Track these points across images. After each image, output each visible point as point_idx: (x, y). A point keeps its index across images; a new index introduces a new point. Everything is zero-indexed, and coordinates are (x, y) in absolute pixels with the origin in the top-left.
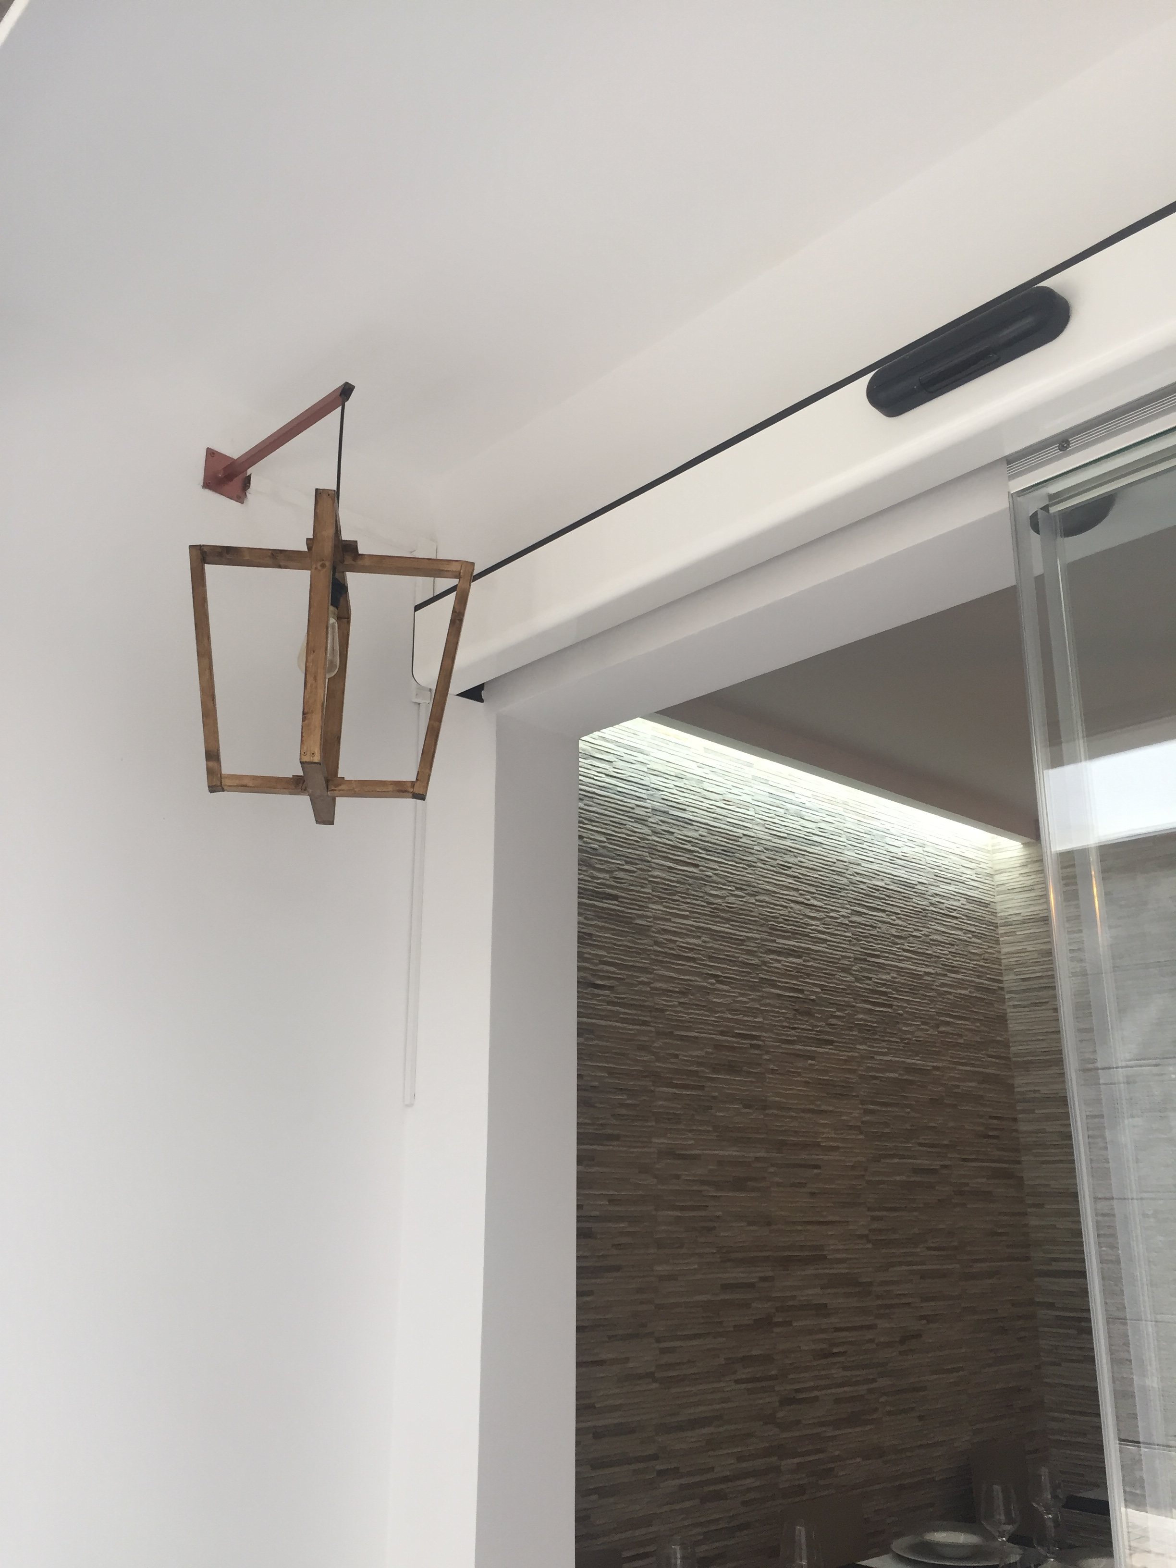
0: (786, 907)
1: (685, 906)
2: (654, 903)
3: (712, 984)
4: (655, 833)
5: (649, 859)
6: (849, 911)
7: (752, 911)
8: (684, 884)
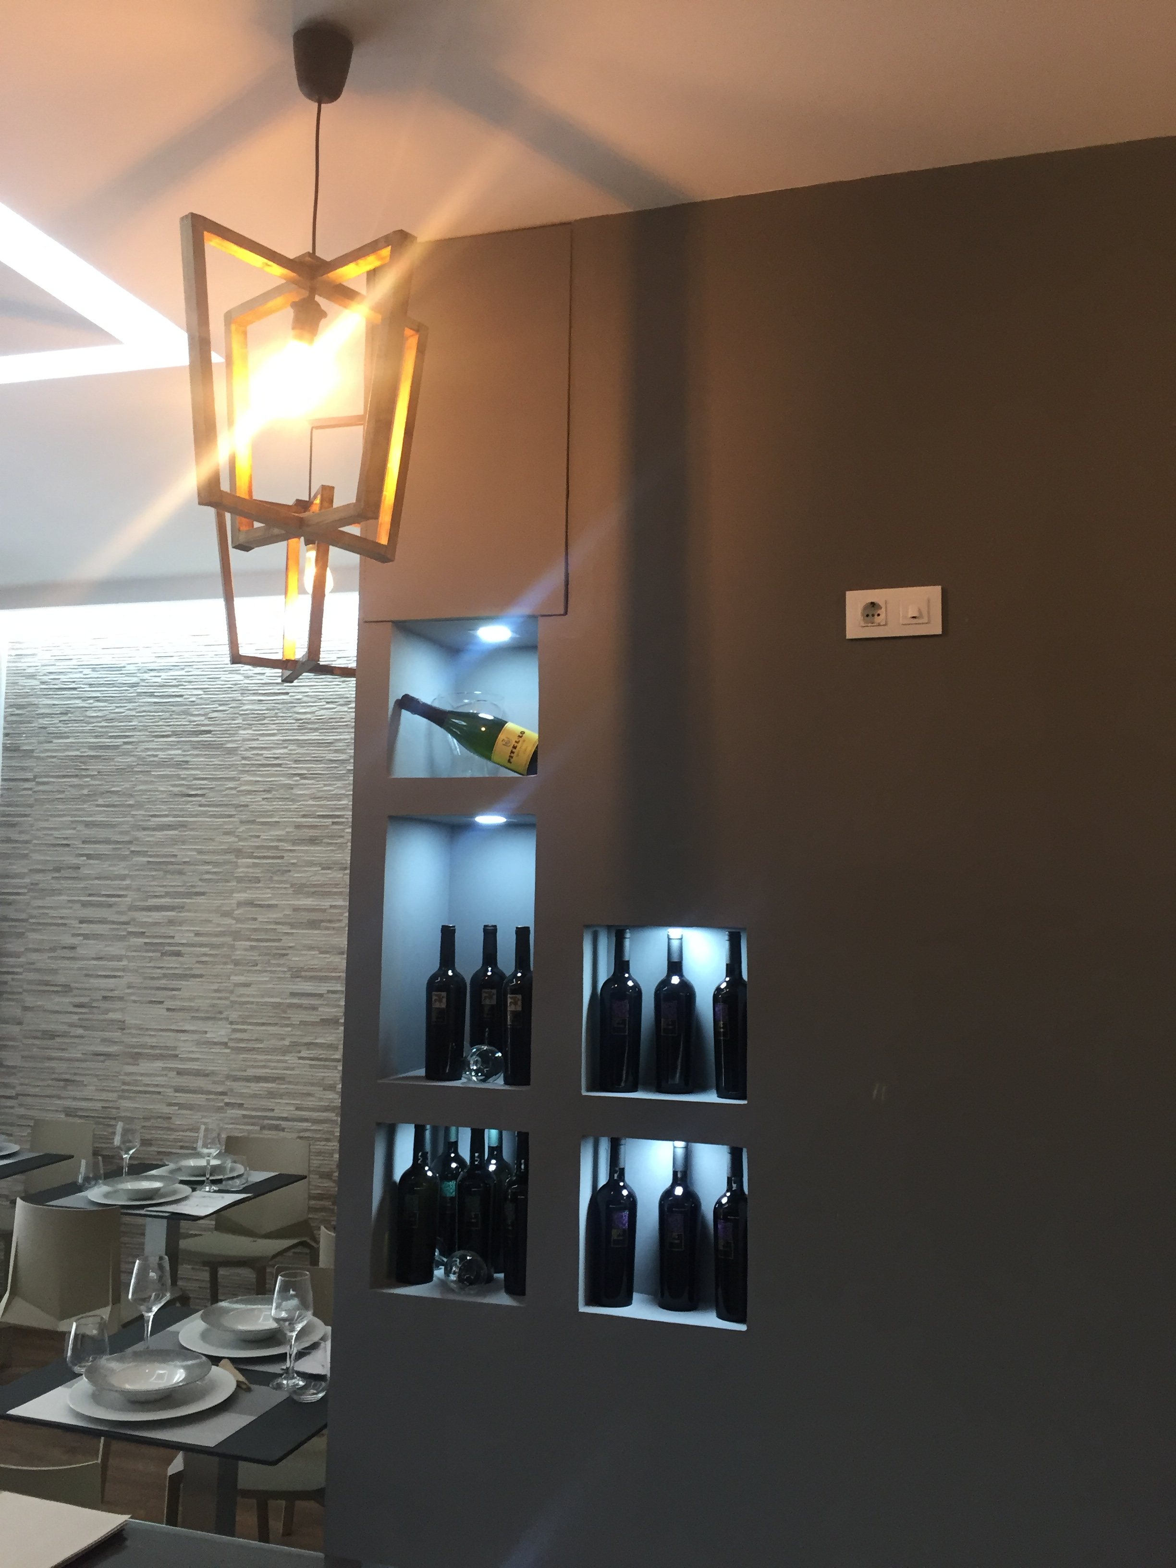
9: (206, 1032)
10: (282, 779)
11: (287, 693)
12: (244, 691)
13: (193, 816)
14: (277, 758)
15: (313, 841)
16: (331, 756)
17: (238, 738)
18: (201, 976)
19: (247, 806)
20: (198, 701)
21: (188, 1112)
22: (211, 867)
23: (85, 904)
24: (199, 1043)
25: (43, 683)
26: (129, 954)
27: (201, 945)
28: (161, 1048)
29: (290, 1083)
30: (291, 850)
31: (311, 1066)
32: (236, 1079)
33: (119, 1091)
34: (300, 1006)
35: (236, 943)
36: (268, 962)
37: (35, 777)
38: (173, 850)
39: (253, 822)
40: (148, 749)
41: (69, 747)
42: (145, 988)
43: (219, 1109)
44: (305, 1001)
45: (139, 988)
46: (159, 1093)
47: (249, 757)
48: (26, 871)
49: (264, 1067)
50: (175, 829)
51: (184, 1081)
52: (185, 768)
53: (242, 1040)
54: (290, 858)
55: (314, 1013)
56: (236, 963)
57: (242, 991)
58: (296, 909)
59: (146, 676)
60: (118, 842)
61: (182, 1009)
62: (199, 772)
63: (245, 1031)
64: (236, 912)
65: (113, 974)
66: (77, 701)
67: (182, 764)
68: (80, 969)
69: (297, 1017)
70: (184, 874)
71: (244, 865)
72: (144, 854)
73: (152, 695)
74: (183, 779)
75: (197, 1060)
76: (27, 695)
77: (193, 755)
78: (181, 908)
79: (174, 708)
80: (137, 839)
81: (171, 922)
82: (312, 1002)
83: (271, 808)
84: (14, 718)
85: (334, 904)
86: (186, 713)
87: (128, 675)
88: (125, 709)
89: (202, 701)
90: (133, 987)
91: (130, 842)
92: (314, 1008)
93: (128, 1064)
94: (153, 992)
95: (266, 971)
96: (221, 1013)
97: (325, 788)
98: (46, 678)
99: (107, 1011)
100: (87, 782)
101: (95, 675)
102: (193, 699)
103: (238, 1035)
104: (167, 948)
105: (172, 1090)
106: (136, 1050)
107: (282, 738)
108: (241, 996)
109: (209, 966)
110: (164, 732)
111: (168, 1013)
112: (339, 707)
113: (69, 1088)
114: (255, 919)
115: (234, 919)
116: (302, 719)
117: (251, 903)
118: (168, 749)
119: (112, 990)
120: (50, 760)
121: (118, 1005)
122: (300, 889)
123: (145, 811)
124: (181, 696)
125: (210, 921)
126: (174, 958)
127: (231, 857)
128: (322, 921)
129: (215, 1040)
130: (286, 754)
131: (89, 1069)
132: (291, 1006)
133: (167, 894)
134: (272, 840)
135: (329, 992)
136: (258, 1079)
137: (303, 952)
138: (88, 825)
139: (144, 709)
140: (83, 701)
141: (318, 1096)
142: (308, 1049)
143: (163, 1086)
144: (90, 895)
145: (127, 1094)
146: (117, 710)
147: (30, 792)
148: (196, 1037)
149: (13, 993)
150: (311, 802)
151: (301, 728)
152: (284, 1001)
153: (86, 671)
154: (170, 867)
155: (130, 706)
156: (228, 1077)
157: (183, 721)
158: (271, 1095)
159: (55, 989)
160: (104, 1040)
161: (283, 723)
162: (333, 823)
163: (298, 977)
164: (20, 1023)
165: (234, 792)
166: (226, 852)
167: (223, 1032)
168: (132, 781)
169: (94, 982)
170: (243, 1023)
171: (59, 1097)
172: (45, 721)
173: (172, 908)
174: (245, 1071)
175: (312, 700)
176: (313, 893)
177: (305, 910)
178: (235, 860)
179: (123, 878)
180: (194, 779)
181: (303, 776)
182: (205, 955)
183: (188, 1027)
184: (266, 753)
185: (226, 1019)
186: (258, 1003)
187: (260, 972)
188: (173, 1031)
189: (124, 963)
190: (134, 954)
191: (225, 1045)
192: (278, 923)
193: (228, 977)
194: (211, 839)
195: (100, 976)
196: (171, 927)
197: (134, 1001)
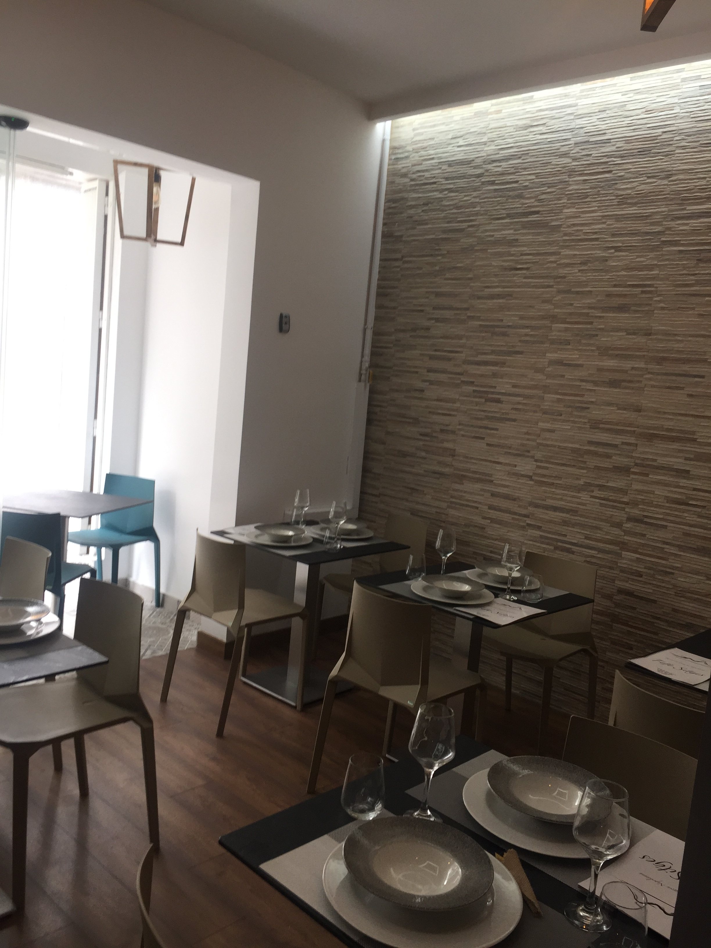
0: (704, 178)
1: (594, 204)
2: (568, 208)
3: (612, 253)
4: (575, 159)
5: (567, 180)
7: (663, 191)
8: (596, 188)
9: (516, 466)
10: (598, 252)
11: (610, 172)
12: (571, 172)
13: (519, 287)
14: (596, 233)
15: (622, 309)
16: (646, 229)
17: (562, 217)
18: (514, 420)
19: (564, 277)
20: (530, 186)
21: (498, 526)
22: (529, 330)
23: (431, 357)
24: (509, 474)
25: (412, 180)
26: (461, 398)
27: (517, 395)
28: (480, 473)
29: (581, 516)
30: (600, 317)
31: (601, 505)
32: (537, 506)
33: (448, 502)
34: (595, 454)
35: (546, 395)
36: (571, 414)
37: (403, 257)
38: (500, 316)
39: (569, 292)
40: (487, 231)
41: (428, 232)
42: (472, 426)
43: (523, 528)
44: (600, 450)
45: (468, 426)
46: (477, 508)
47: (570, 233)
48: (393, 330)
49: (561, 499)
50: (503, 298)
51: (496, 502)
52: (515, 246)
53: (544, 476)
54: (597, 324)
55: (608, 460)
56: (545, 413)
57: (547, 435)
58: (600, 370)
59: (489, 167)
60: (458, 309)
61: (499, 446)
62: (526, 249)
63: (547, 468)
64: (547, 369)
65: (448, 413)
66: (435, 193)
67: (513, 243)
68: (426, 407)
69: (593, 462)
70: (508, 336)
71: (558, 330)
72: (478, 318)
73: (493, 183)
74: (513, 255)
75: (507, 486)
76: (400, 191)
77: (523, 234)
78: (503, 364)
79: (511, 193)
80: (473, 306)
81: (495, 375)
82: (606, 451)
83: (585, 279)
84: (390, 211)
85: (636, 366)
86: (520, 196)
87: (475, 167)
88: (472, 198)
89: (534, 185)
90: (463, 424)
91: (467, 309)
92: (608, 456)
93: (456, 483)
94: (478, 430)
95: (569, 421)
96: (529, 452)
97: (638, 260)
98: (414, 176)
99: (443, 441)
100: (439, 259)
101: (451, 169)
102: (527, 184)
103: (540, 471)
104: (490, 396)
105: (487, 507)
106: (462, 473)
107: (601, 214)
108: (545, 439)
109: (522, 413)
110: (501, 214)
111: (487, 447)
112: (660, 181)
113: (414, 494)
114: (563, 376)
115: (546, 375)
116: (622, 195)
117: (560, 363)
118: (504, 230)
119: (447, 425)
120: (414, 243)
121: (451, 437)
122: (604, 351)
123: (482, 283)
124: (517, 182)
125: (525, 376)
126: (495, 404)
127: (547, 322)
128: (624, 381)
129: (523, 473)
130: (604, 228)
131: (428, 483)
132: (588, 452)
133: (493, 352)
134: (584, 308)
135: (623, 443)
136: (555, 509)
137: (602, 407)
138: (437, 294)
139: (486, 195)
140: (440, 192)
141: (606, 530)
142: (599, 490)
143: (480, 503)
144: (436, 350)
145: (454, 505)
146: (465, 199)
147: (399, 269)
148: (508, 468)
150: (624, 273)
151: (620, 204)
152: (582, 447)
153: (444, 167)
154: (497, 330)
155: (475, 194)
156: (531, 504)
157: (517, 205)
158: (565, 523)
159: (408, 420)
160: (440, 463)
161: (604, 200)
162: (643, 292)
163: (596, 428)
164: (384, 443)
165: (555, 265)
166: (543, 318)
167: (529, 467)
168: (472, 258)
169: (435, 418)
170: (547, 462)
171: (407, 500)
172: (412, 212)
173: (496, 364)
174: (545, 500)
175: (633, 176)
176: (617, 355)
177: (608, 370)
178: (550, 325)
179: (460, 337)
180: (522, 255)
181: (617, 249)
182: (519, 403)
183: (502, 460)
184: (586, 229)
185: (533, 457)
186: (559, 447)
187: (564, 421)
188: (491, 461)
189: (458, 405)
190: (465, 398)
191: (530, 478)
192: (582, 381)
193: (537, 423)
194: (530, 306)
195: (439, 414)
196: (494, 379)
197: (463, 436)
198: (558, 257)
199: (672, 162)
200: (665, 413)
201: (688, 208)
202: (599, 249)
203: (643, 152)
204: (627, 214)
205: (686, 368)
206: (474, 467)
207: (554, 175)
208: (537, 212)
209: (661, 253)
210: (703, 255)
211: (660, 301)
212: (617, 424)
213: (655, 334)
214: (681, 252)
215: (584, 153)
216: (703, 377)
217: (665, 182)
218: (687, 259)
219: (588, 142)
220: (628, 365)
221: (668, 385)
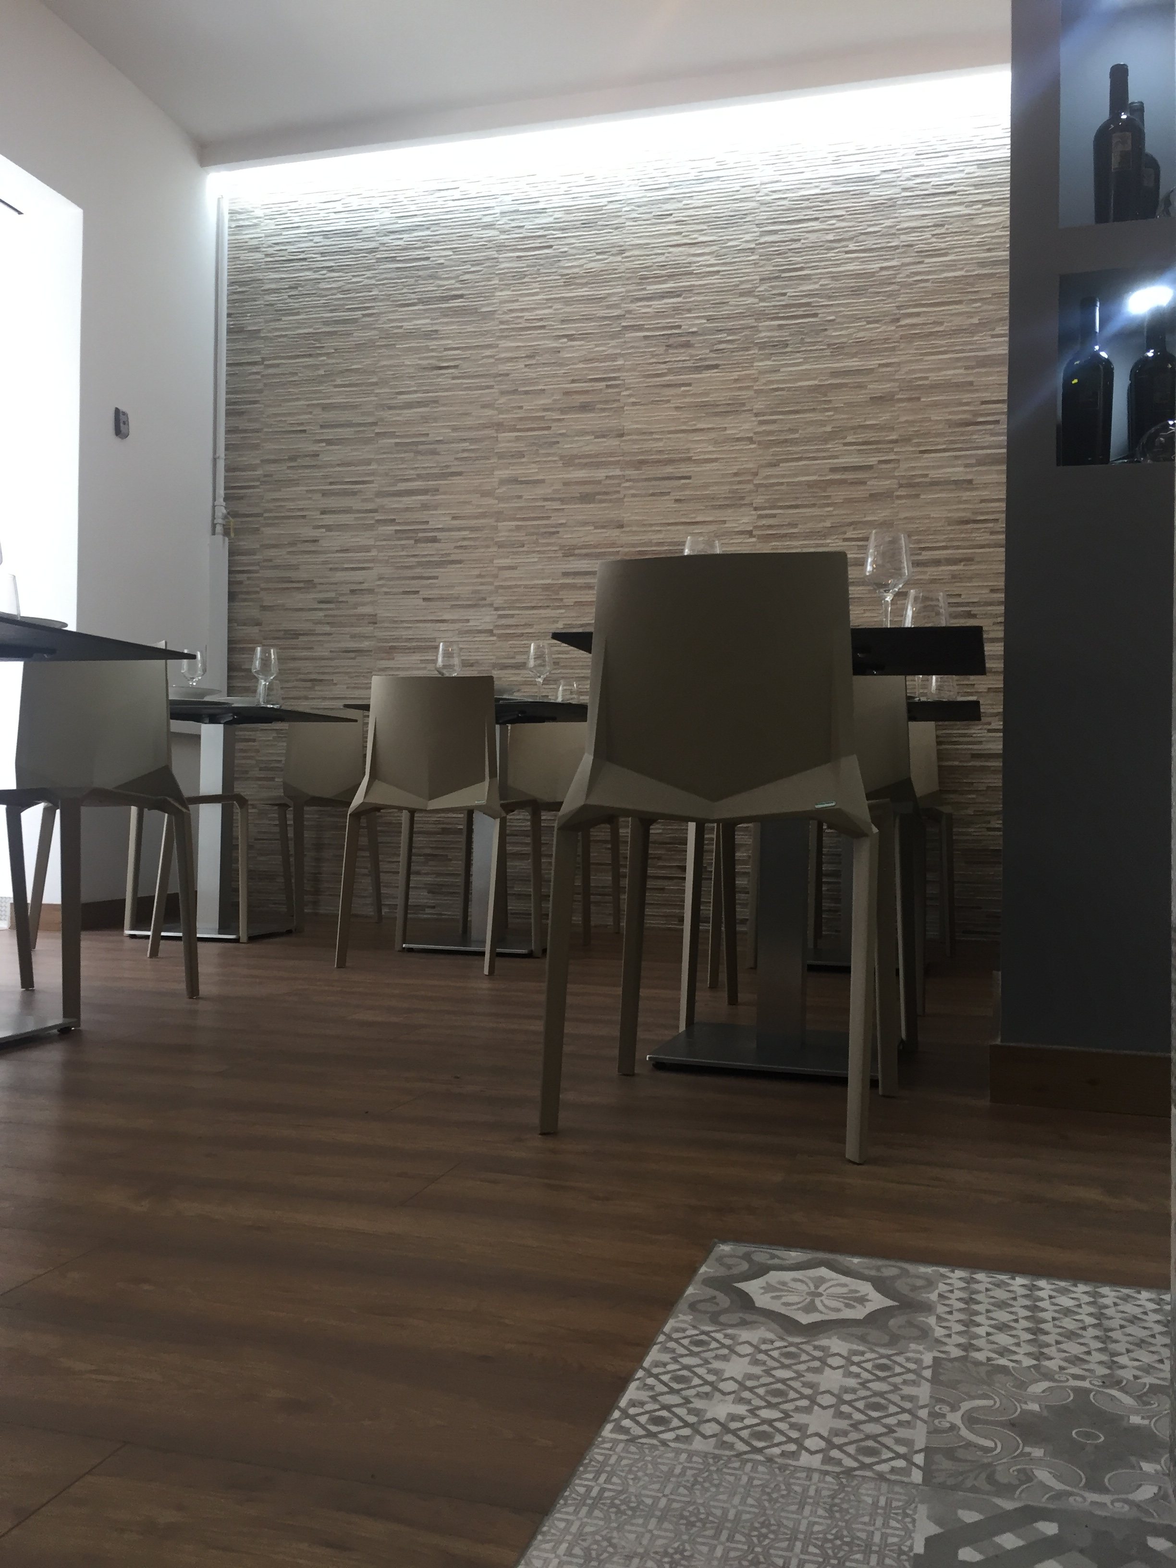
0: (663, 254)
1: (535, 285)
2: (501, 291)
3: (565, 343)
4: (503, 232)
5: (496, 256)
6: (758, 234)
7: (616, 269)
8: (535, 266)
9: (468, 621)
10: (546, 342)
11: (550, 247)
12: (501, 247)
13: (447, 390)
14: (541, 319)
15: (585, 408)
16: (602, 313)
17: (495, 301)
18: (460, 562)
19: (507, 375)
20: (447, 263)
22: (468, 444)
23: (325, 494)
24: (461, 633)
25: (267, 255)
26: (378, 543)
27: (460, 529)
28: (418, 640)
30: (559, 420)
34: (573, 587)
35: (499, 524)
36: (536, 543)
37: (264, 359)
38: (423, 429)
39: (515, 392)
40: (390, 321)
41: (300, 324)
42: (398, 578)
44: (580, 581)
45: (393, 579)
47: (508, 321)
48: (258, 462)
50: (425, 406)
52: (433, 339)
53: (509, 626)
54: (556, 428)
56: (500, 545)
57: (507, 574)
58: (566, 484)
59: (385, 239)
60: (360, 425)
61: (441, 599)
62: (450, 342)
63: (512, 616)
64: (497, 491)
65: (360, 566)
66: (307, 273)
67: (430, 335)
68: (325, 563)
70: (438, 453)
71: (506, 441)
72: (393, 435)
73: (393, 260)
74: (433, 350)
76: (250, 270)
77: (443, 323)
78: (436, 491)
79: (420, 273)
80: (382, 420)
81: (425, 507)
83: (534, 375)
84: (236, 297)
85: (611, 474)
86: (435, 277)
87: (364, 240)
88: (364, 278)
89: (452, 263)
90: (384, 578)
91: (375, 424)
93: (382, 659)
94: (407, 582)
95: (534, 552)
96: (485, 599)
97: (597, 349)
98: (270, 250)
99: (355, 606)
100: (324, 361)
101: (327, 242)
102: (442, 261)
103: (504, 621)
104: (421, 535)
106: (390, 644)
107: (545, 297)
108: (505, 580)
109: (469, 551)
110: (409, 300)
111: (424, 603)
112: (611, 258)
113: (317, 688)
114: (520, 497)
115: (497, 498)
116: (568, 274)
117: (515, 481)
118: (417, 319)
119: (361, 583)
120: (280, 340)
121: (368, 598)
122: (569, 461)
123: (391, 388)
124: (428, 258)
125: (469, 503)
126: (429, 545)
127: (491, 432)
128: (599, 494)
129: (479, 628)
130: (551, 314)
131: (337, 667)
132: (564, 586)
133: (419, 477)
134: (538, 410)
137: (575, 529)
138: (325, 408)
139: (385, 276)
140: (315, 272)
144: (331, 484)
146: (354, 280)
147: (259, 377)
148: (457, 626)
149: (248, 593)
150: (581, 366)
151: (567, 284)
152: (555, 582)
153: (317, 239)
154: (421, 447)
155: (369, 274)
157: (430, 288)
159: (295, 585)
160: (353, 636)
161: (547, 280)
162: (608, 386)
163: (571, 555)
164: (258, 624)
165: (492, 360)
166: (485, 426)
167: (487, 619)
168: (374, 357)
169: (340, 576)
170: (511, 608)
171: (306, 698)
172: (271, 298)
173: (425, 492)
174: (513, 658)
175: (580, 252)
176: (586, 464)
177: (577, 483)
178: (495, 435)
179: (368, 462)
180: (446, 349)
181: (570, 337)
182: (464, 539)
183: (446, 617)
184: (527, 315)
185: (491, 605)
186: (526, 586)
187: (528, 552)
188: (432, 621)
189: (374, 553)
190: (384, 543)
191: (490, 632)
192: (546, 500)
193: (492, 561)
194: (466, 414)
195: (347, 569)
196: (425, 512)
197: (386, 593)
198: (497, 349)
199: (624, 236)
200: (651, 525)
201: (648, 287)
202: (548, 338)
203: (586, 225)
204: (577, 296)
205: (669, 470)
206: (405, 634)
207: (478, 250)
208: (461, 296)
209: (622, 340)
210: (671, 341)
211: (630, 396)
212: (595, 547)
213: (629, 434)
214: (646, 337)
215: (514, 224)
216: (689, 478)
217: (619, 258)
218: (655, 346)
219: (518, 211)
220: (600, 474)
221: (651, 491)
